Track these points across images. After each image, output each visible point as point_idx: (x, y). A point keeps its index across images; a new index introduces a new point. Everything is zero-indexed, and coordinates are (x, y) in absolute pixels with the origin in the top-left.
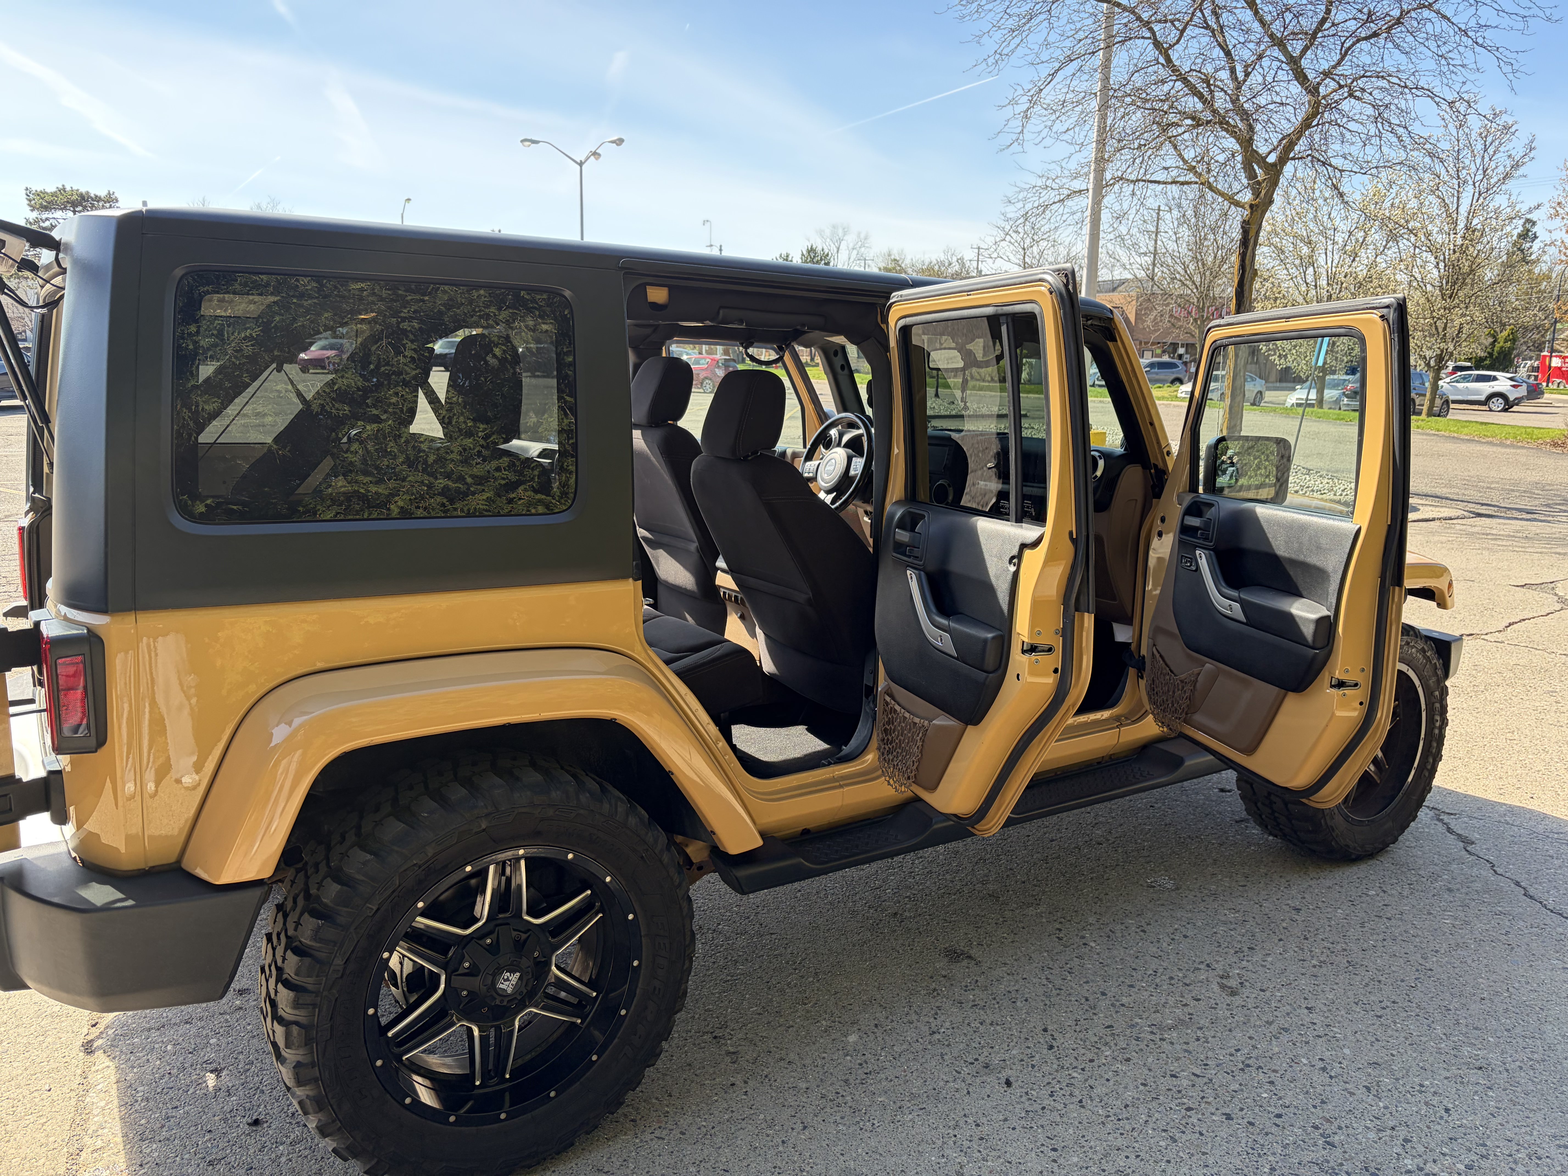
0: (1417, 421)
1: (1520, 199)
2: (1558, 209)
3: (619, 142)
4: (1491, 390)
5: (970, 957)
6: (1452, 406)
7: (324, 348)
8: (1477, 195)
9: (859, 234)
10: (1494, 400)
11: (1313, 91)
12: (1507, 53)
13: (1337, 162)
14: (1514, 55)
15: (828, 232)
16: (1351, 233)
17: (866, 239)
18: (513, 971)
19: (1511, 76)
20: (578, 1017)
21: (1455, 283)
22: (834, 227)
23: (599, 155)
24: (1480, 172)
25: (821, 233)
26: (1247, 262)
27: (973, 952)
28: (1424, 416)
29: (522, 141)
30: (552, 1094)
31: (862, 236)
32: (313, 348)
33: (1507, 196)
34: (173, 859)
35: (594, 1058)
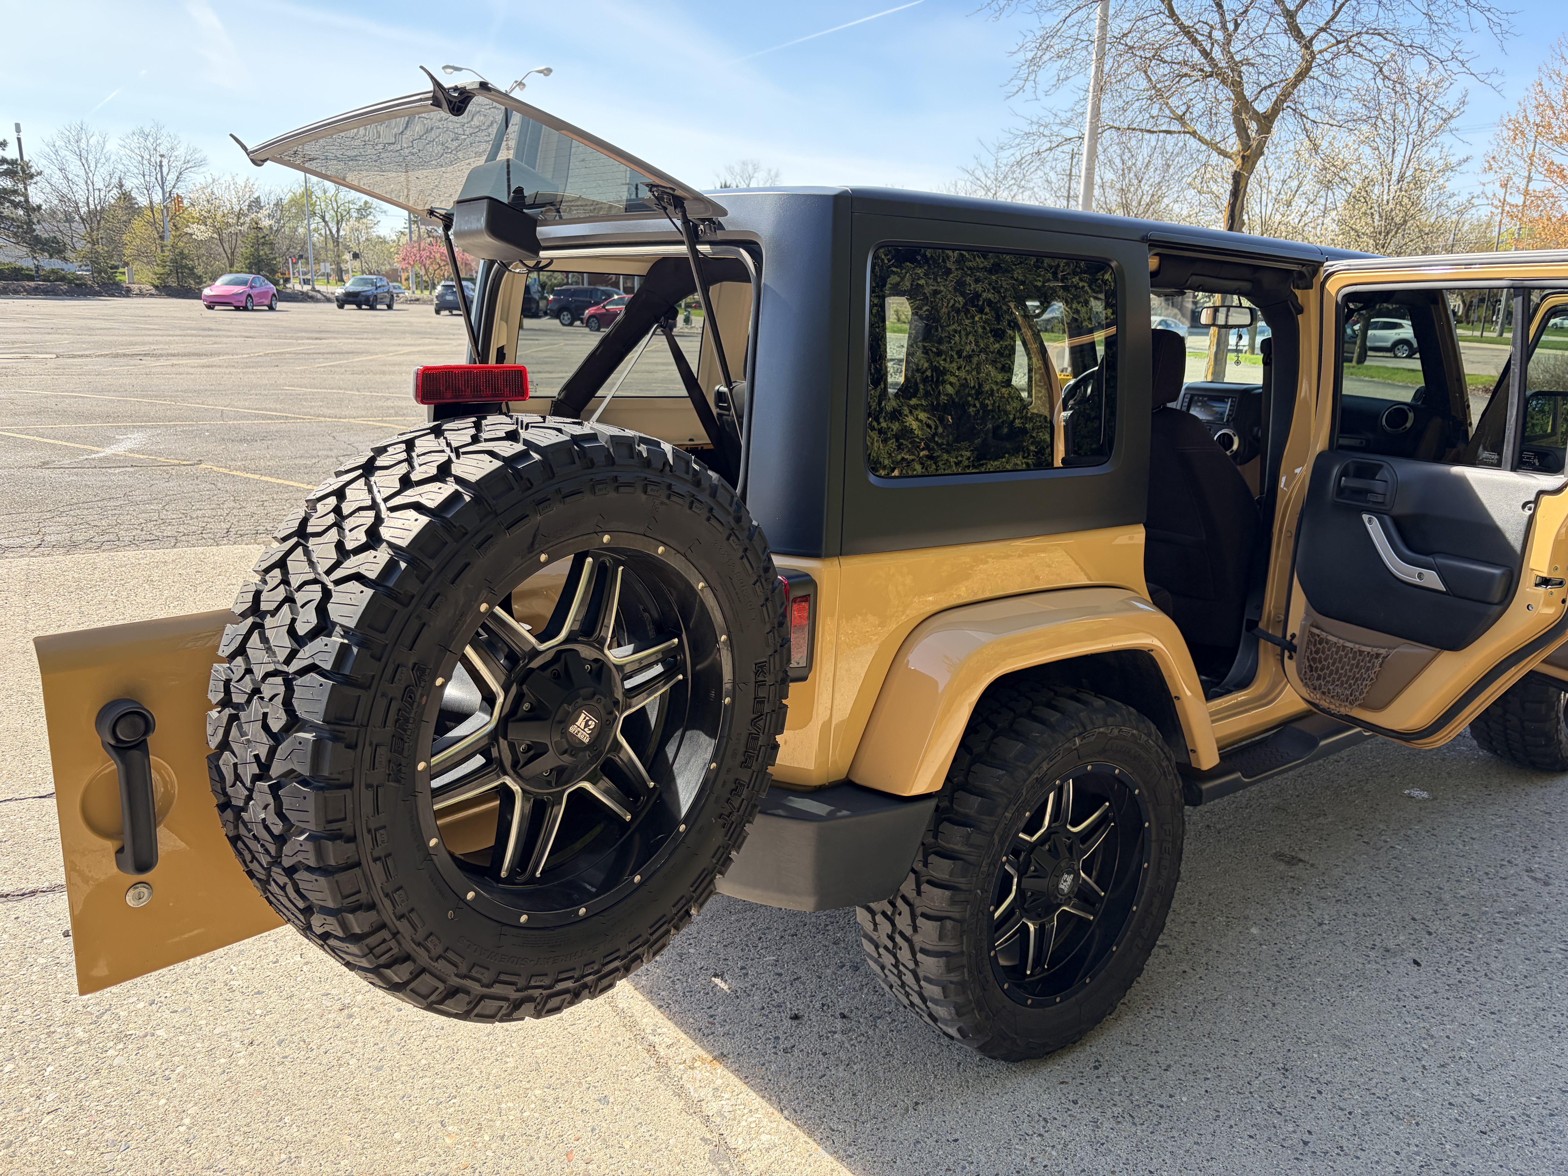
0: (1349, 367)
1: (1452, 151)
2: (1492, 163)
3: (547, 72)
4: (1397, 337)
5: (1301, 860)
6: (1369, 353)
7: (229, 283)
8: (1410, 147)
9: (770, 171)
10: (1400, 347)
11: (1308, 45)
12: (1498, 14)
13: (1312, 115)
14: (1504, 16)
15: (737, 169)
16: (1284, 182)
17: (777, 175)
18: (1069, 873)
19: (1500, 36)
20: (1092, 914)
21: (1388, 233)
22: (744, 163)
23: (524, 85)
24: (1415, 124)
25: (730, 170)
26: (1237, 212)
27: (1301, 856)
28: (1354, 363)
29: (444, 68)
30: (1088, 981)
31: (773, 173)
32: (219, 282)
33: (1439, 149)
34: (844, 776)
35: (1114, 949)
